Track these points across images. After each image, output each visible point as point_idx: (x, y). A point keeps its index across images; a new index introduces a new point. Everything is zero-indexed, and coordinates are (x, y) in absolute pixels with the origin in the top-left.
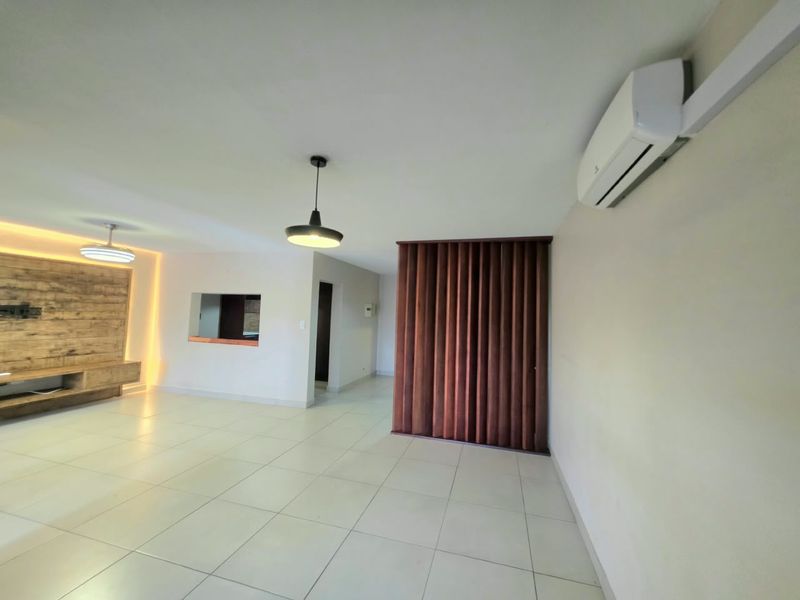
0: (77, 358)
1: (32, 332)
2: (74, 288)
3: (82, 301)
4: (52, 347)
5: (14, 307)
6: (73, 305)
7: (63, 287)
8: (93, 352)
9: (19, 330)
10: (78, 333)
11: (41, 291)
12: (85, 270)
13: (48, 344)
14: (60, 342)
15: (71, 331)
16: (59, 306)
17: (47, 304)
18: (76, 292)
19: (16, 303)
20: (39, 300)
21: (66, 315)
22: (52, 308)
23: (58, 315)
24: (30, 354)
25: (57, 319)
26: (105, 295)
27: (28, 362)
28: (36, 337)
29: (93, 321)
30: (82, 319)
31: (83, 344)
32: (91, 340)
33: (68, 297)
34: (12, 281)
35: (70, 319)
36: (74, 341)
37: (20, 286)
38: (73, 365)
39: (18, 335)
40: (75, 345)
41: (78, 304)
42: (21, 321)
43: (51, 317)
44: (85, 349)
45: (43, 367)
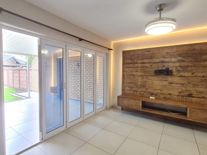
0: (194, 99)
1: (171, 82)
2: (190, 59)
3: (195, 66)
4: (180, 90)
5: (164, 70)
6: (189, 68)
7: (183, 59)
8: (204, 98)
9: (166, 81)
10: (194, 84)
11: (174, 62)
12: (197, 47)
13: (178, 89)
14: (184, 89)
15: (189, 83)
16: (182, 69)
17: (176, 69)
18: (191, 61)
19: (164, 68)
20: (173, 67)
21: (186, 74)
22: (179, 70)
23: (182, 74)
24: (171, 92)
25: (181, 76)
27: (170, 96)
28: (173, 85)
29: (203, 78)
30: (196, 77)
31: (197, 92)
32: (202, 90)
33: (187, 64)
34: (162, 59)
35: (188, 76)
36: (191, 89)
37: (165, 61)
38: (191, 102)
39: (165, 83)
40: (192, 92)
41: (193, 68)
42: (166, 77)
43: (179, 75)
44: (198, 95)
45: (176, 100)
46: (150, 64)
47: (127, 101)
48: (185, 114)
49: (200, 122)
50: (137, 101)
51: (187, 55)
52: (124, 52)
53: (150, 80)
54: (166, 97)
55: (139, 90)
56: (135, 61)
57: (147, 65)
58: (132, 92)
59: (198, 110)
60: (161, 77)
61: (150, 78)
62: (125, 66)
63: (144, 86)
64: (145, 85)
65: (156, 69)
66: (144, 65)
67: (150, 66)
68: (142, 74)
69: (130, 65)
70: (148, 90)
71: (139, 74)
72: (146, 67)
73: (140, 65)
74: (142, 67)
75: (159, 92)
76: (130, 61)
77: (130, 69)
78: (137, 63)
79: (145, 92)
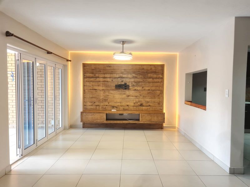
0: (144, 107)
1: (129, 95)
2: (140, 76)
3: (144, 82)
4: (135, 102)
5: (123, 85)
6: (140, 84)
7: (137, 76)
8: (149, 106)
9: (124, 94)
10: (143, 96)
11: (130, 78)
12: (145, 67)
13: (133, 100)
14: (137, 100)
15: (141, 95)
16: (136, 84)
17: (132, 84)
18: (141, 78)
19: (123, 83)
20: (129, 82)
21: (139, 88)
22: (134, 85)
23: (136, 88)
24: (128, 104)
25: (135, 90)
26: (153, 79)
27: (128, 107)
28: (130, 97)
29: (149, 91)
30: (144, 90)
31: (145, 101)
32: (148, 100)
33: (139, 80)
34: (121, 75)
35: (140, 90)
36: (142, 100)
37: (123, 77)
38: (142, 110)
39: (124, 96)
40: (143, 102)
41: (142, 83)
42: (125, 90)
43: (133, 89)
44: (146, 104)
45: (132, 110)
46: (111, 79)
47: (92, 115)
48: (139, 120)
49: (148, 122)
50: (101, 114)
51: (139, 72)
52: (84, 65)
53: (111, 94)
54: (125, 108)
55: (102, 104)
56: (97, 75)
57: (108, 79)
58: (94, 107)
59: (146, 115)
60: (121, 91)
61: (112, 92)
62: (86, 79)
63: (105, 100)
64: (107, 99)
65: (116, 83)
66: (105, 79)
67: (111, 81)
68: (104, 88)
69: (92, 79)
70: (110, 104)
71: (101, 88)
72: (108, 82)
73: (101, 79)
74: (103, 81)
75: (119, 104)
76: (91, 75)
77: (92, 83)
78: (99, 77)
79: (107, 106)
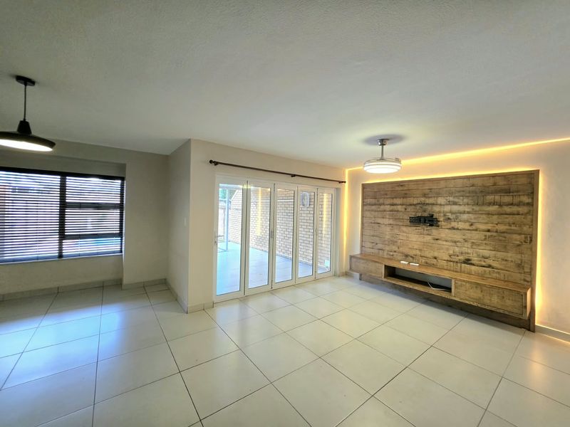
0: (473, 268)
1: (436, 237)
2: (466, 200)
3: (474, 212)
4: (451, 252)
5: (425, 217)
6: (466, 216)
7: (456, 200)
8: (490, 266)
9: (428, 235)
10: (473, 243)
11: (441, 205)
12: (478, 182)
13: (448, 249)
14: (457, 249)
15: (465, 241)
16: (454, 216)
17: (445, 215)
18: (468, 204)
19: (426, 214)
20: (439, 212)
21: (461, 225)
22: (449, 219)
23: (454, 224)
24: (436, 254)
25: (453, 228)
26: (500, 205)
27: (435, 260)
28: (439, 242)
29: (488, 234)
30: (476, 230)
31: (478, 256)
32: (486, 253)
33: (462, 208)
34: (423, 199)
35: (464, 229)
36: (469, 251)
37: (427, 202)
38: (470, 273)
39: (428, 238)
40: (471, 255)
41: (470, 215)
42: (429, 228)
43: (449, 227)
44: (480, 261)
45: (446, 267)
46: (404, 206)
47: (363, 263)
50: (377, 264)
51: (462, 193)
52: (364, 186)
53: (404, 232)
54: (428, 262)
55: (387, 248)
56: (381, 201)
57: (399, 208)
58: (376, 251)
60: (423, 229)
61: (404, 229)
62: (366, 208)
63: (394, 243)
64: (395, 240)
65: (413, 215)
66: (395, 207)
67: (403, 210)
68: (391, 222)
69: (374, 207)
70: (401, 249)
71: (386, 221)
72: (398, 211)
73: (388, 208)
74: (391, 211)
75: (418, 252)
76: (373, 201)
77: (373, 213)
78: (383, 204)
79: (395, 252)
